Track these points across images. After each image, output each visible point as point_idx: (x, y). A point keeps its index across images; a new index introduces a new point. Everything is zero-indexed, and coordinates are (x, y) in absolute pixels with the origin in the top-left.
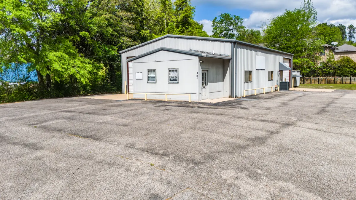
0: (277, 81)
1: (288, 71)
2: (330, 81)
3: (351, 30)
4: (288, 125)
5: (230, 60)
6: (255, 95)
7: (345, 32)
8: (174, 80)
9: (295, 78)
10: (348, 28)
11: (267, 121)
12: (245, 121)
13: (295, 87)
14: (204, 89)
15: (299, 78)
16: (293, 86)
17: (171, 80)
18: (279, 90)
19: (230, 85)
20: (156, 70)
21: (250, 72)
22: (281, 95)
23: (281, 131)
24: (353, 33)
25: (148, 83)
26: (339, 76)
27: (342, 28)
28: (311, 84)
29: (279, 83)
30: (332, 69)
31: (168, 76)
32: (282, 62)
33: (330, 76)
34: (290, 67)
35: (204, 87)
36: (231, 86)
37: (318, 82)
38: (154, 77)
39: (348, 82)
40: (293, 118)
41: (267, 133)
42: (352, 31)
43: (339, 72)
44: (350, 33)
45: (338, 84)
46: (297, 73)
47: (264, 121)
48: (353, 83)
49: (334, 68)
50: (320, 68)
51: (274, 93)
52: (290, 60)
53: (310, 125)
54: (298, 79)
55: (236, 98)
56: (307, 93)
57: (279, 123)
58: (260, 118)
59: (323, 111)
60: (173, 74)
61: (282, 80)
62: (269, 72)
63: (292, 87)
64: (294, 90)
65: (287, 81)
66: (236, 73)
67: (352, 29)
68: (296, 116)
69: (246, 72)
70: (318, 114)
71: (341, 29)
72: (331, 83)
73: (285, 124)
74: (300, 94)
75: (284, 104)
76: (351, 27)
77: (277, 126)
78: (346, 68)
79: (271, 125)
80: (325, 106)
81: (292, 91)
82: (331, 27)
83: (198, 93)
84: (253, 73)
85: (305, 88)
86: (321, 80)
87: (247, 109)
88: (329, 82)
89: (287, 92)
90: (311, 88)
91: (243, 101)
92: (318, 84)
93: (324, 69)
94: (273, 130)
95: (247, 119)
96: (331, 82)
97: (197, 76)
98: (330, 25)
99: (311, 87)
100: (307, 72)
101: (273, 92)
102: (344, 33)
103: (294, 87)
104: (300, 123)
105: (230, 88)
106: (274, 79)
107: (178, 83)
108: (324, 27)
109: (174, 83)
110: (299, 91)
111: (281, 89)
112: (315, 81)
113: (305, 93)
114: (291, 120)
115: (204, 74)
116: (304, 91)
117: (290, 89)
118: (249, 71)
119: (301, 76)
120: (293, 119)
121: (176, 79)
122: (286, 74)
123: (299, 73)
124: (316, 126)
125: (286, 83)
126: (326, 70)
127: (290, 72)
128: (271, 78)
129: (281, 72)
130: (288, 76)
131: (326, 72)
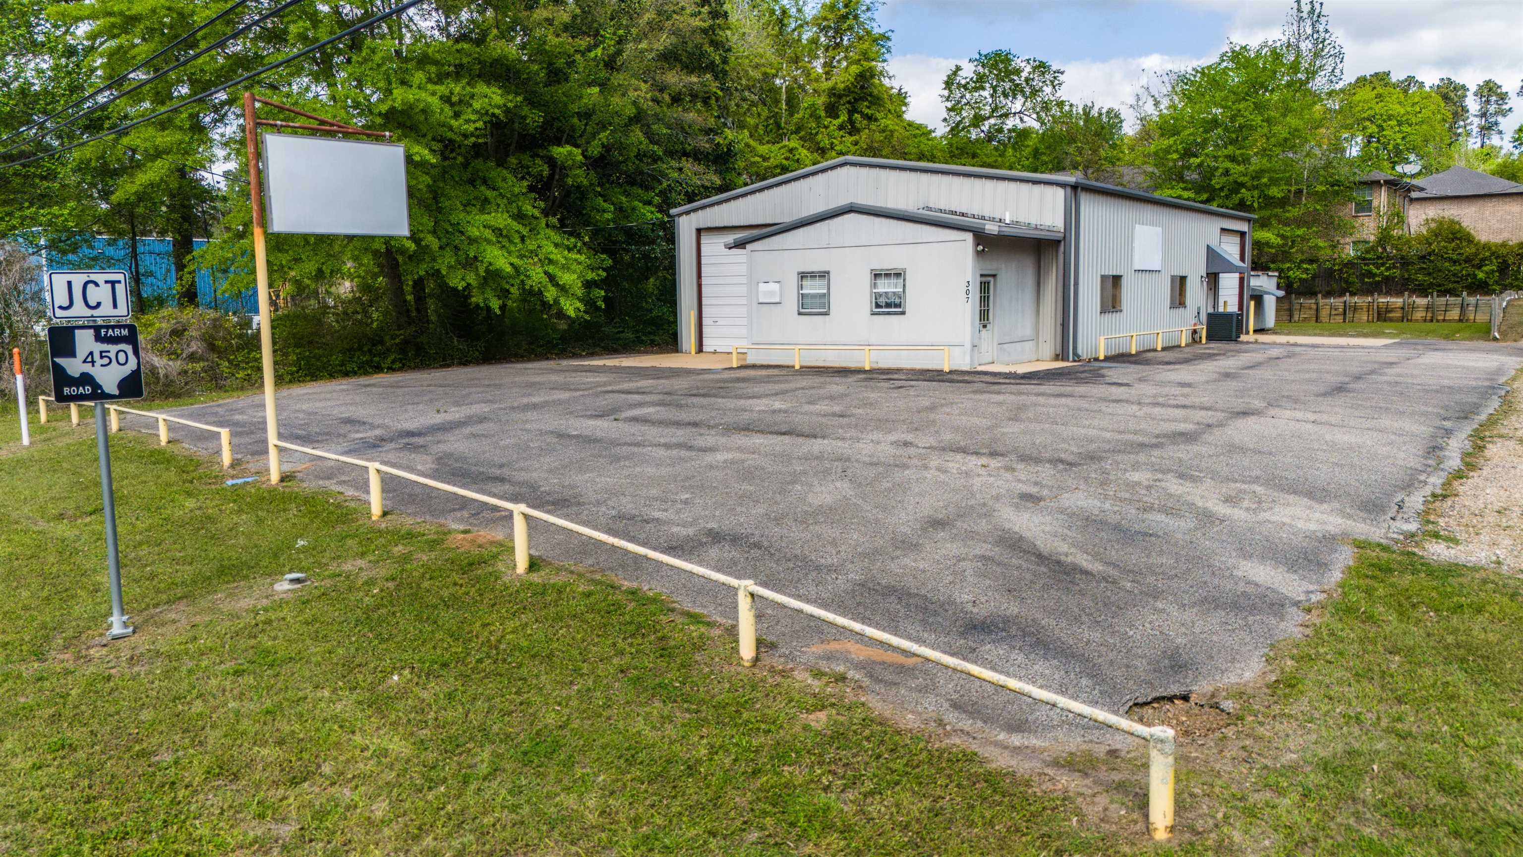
0: (1199, 308)
1: (1237, 275)
2: (1388, 309)
3: (1488, 102)
4: (1245, 414)
5: (1059, 241)
6: (1131, 355)
7: (1465, 110)
8: (888, 305)
9: (1258, 299)
10: (1475, 94)
11: (1193, 407)
12: (1135, 408)
13: (1258, 331)
14: (984, 331)
15: (1273, 299)
16: (1251, 328)
17: (878, 306)
18: (1204, 341)
19: (1059, 321)
20: (828, 273)
21: (1116, 280)
22: (1215, 355)
23: (1230, 422)
24: (1496, 113)
25: (800, 314)
26: (1423, 291)
27: (1452, 95)
28: (1317, 321)
29: (1204, 318)
30: (1395, 267)
31: (871, 292)
32: (1214, 245)
33: (1388, 293)
34: (1242, 259)
35: (985, 326)
36: (1063, 325)
37: (1345, 314)
38: (824, 295)
39: (1454, 314)
40: (1256, 402)
41: (1197, 427)
42: (1492, 108)
43: (1420, 277)
44: (1484, 115)
45: (1417, 321)
46: (1266, 283)
47: (1184, 407)
48: (1472, 317)
49: (1405, 262)
50: (1350, 264)
51: (1188, 349)
52: (1242, 234)
53: (1299, 415)
54: (1270, 303)
55: (1074, 361)
56: (1298, 349)
57: (1223, 411)
58: (1175, 402)
59: (1340, 389)
60: (886, 287)
61: (1215, 305)
62: (1173, 278)
63: (1247, 333)
64: (1256, 342)
65: (1233, 308)
66: (1076, 284)
67: (1494, 98)
68: (1264, 398)
69: (1104, 278)
70: (1324, 395)
71: (1446, 98)
72: (1391, 320)
73: (1238, 413)
74: (1274, 352)
75: (1227, 375)
76: (1490, 90)
77: (1220, 415)
78: (1447, 264)
79: (1203, 413)
80: (1347, 379)
81: (1248, 343)
82: (1406, 91)
83: (968, 345)
84: (1124, 282)
85: (1295, 334)
86: (1355, 309)
87: (1127, 385)
88: (1382, 315)
89: (1232, 346)
90: (1315, 335)
91: (1102, 368)
92: (1344, 321)
93: (1365, 265)
94: (1210, 421)
95: (1139, 404)
96: (1391, 315)
97: (967, 293)
98: (1402, 82)
99: (1318, 331)
100: (1304, 276)
101: (1187, 345)
102: (1460, 112)
103: (1255, 331)
104: (1272, 412)
105: (1059, 328)
106: (1188, 302)
107: (903, 313)
108: (1380, 90)
109: (889, 313)
110: (1274, 344)
111: (1210, 338)
112: (1333, 312)
113: (1291, 349)
114: (1252, 406)
115: (985, 287)
116: (1288, 344)
117: (1243, 338)
118: (1114, 277)
119: (1281, 293)
120: (1258, 404)
121: (897, 301)
122: (1229, 283)
123: (1274, 281)
124: (1312, 417)
125: (1227, 316)
126: (1375, 271)
127: (1242, 280)
128: (1179, 299)
129: (1212, 279)
130: (1237, 291)
131: (1370, 274)
